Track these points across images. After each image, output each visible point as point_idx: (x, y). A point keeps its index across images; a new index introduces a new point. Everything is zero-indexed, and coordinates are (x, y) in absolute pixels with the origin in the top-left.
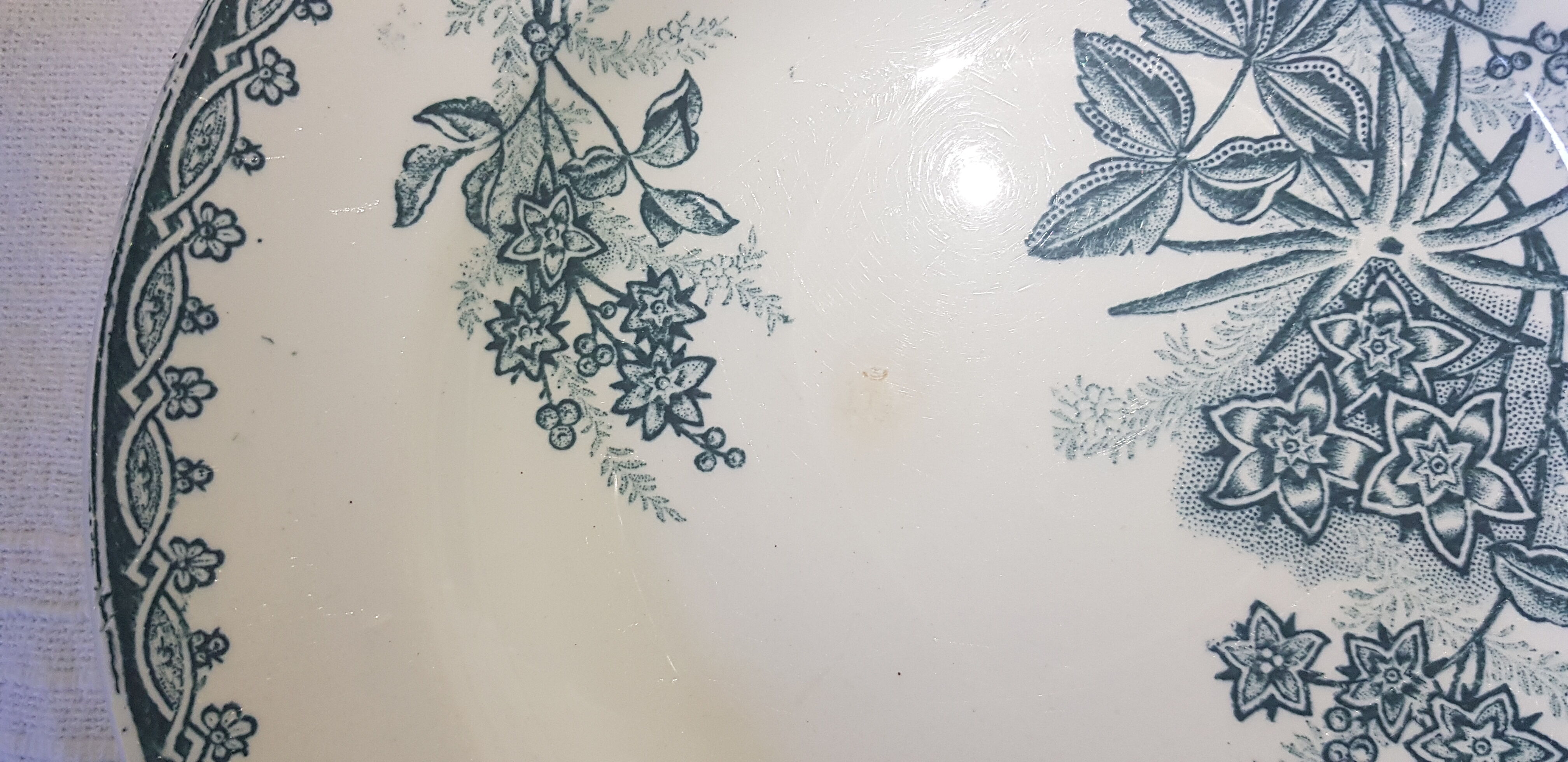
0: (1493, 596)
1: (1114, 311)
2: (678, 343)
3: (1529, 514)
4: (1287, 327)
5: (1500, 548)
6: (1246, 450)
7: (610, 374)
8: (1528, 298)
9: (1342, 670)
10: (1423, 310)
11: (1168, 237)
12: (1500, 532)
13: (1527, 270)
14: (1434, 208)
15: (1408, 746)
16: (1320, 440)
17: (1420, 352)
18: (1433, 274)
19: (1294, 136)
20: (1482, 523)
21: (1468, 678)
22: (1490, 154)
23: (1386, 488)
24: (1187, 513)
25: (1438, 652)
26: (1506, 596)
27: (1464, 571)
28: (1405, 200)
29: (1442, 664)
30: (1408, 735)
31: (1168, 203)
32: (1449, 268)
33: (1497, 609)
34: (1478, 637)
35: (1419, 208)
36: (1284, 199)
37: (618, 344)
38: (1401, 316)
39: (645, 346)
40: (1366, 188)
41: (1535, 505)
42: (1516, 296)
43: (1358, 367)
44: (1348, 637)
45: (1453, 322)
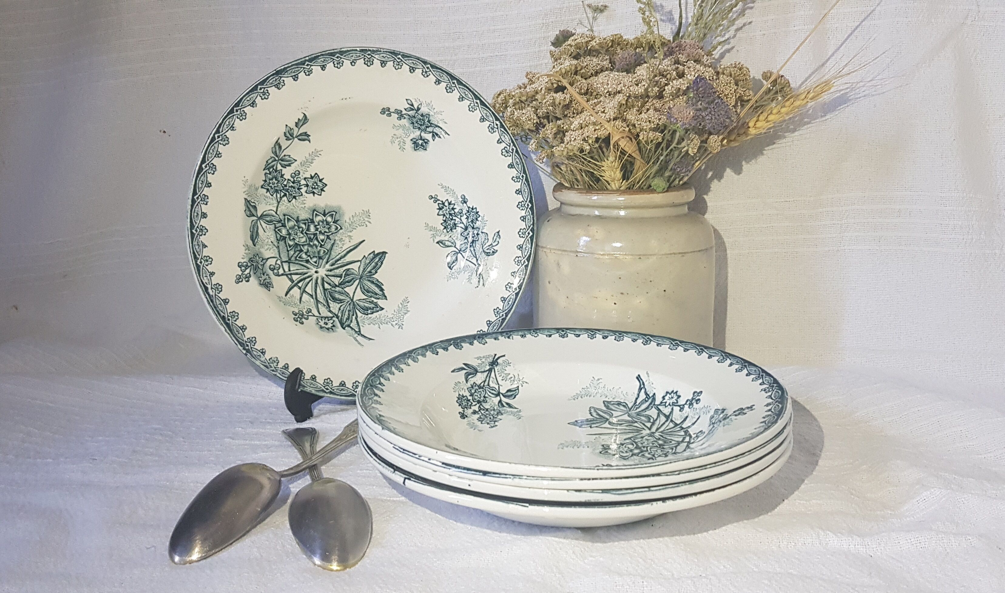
0: (278, 213)
1: (364, 241)
2: (444, 219)
3: (277, 230)
4: (332, 249)
5: (279, 221)
6: (332, 223)
7: (456, 211)
8: (289, 270)
9: (301, 189)
10: (307, 261)
11: (359, 262)
12: (280, 225)
13: (291, 274)
14: (310, 283)
15: (285, 179)
16: (319, 230)
17: (306, 253)
18: (308, 268)
19: (341, 289)
20: (284, 226)
21: (279, 196)
22: (304, 294)
23: (303, 226)
24: (340, 208)
25: (285, 198)
26: (276, 213)
27: (284, 215)
28: (316, 283)
29: (283, 196)
30: (286, 181)
31: (362, 269)
32: (305, 271)
33: (277, 210)
34: (279, 203)
35: (314, 281)
36: (340, 276)
37: (455, 216)
38: (311, 258)
39: (451, 217)
40: (325, 283)
41: (276, 232)
42: (291, 269)
43: (317, 247)
44: (302, 195)
45: (302, 261)
